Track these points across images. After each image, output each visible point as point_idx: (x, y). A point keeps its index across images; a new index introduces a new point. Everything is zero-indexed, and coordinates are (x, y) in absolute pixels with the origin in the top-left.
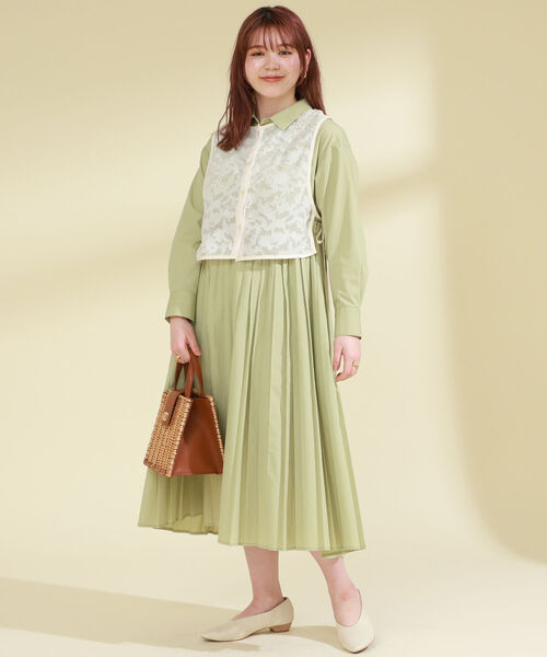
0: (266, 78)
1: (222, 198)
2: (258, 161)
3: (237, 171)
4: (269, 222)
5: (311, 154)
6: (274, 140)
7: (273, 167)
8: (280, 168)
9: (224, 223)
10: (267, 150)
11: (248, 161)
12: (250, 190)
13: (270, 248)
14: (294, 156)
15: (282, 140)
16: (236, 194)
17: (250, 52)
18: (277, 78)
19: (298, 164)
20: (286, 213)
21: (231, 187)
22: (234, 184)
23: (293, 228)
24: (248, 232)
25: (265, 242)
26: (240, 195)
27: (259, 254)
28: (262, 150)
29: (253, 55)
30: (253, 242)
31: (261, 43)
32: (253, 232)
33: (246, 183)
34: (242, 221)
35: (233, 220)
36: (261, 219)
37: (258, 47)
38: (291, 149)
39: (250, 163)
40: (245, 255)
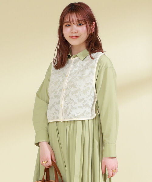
0: (72, 37)
1: (55, 92)
2: (71, 74)
3: (61, 80)
4: (75, 103)
5: (94, 71)
6: (78, 64)
7: (77, 78)
8: (80, 78)
9: (55, 104)
10: (75, 69)
11: (66, 75)
12: (67, 89)
13: (76, 115)
14: (87, 72)
15: (82, 65)
16: (61, 90)
17: (65, 25)
18: (77, 37)
19: (89, 76)
20: (83, 99)
21: (59, 87)
22: (60, 86)
23: (87, 105)
24: (66, 108)
25: (73, 112)
26: (63, 91)
27: (71, 118)
28: (72, 69)
29: (66, 26)
30: (68, 113)
31: (68, 20)
32: (68, 108)
33: (65, 85)
34: (62, 103)
35: (59, 102)
36: (71, 102)
37: (67, 22)
38: (86, 69)
39: (67, 76)
40: (65, 119)
